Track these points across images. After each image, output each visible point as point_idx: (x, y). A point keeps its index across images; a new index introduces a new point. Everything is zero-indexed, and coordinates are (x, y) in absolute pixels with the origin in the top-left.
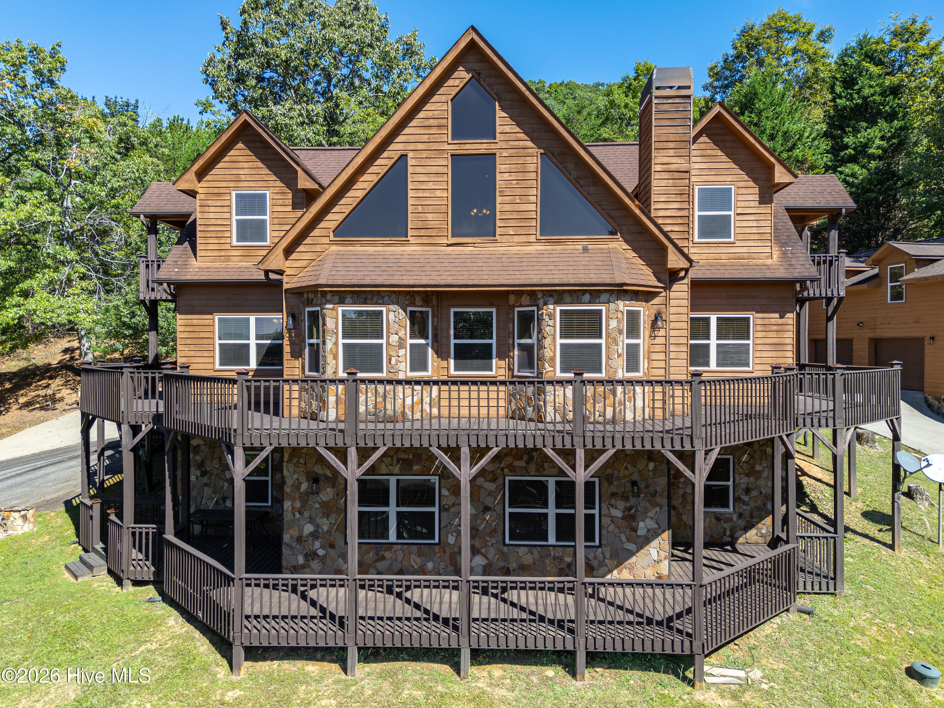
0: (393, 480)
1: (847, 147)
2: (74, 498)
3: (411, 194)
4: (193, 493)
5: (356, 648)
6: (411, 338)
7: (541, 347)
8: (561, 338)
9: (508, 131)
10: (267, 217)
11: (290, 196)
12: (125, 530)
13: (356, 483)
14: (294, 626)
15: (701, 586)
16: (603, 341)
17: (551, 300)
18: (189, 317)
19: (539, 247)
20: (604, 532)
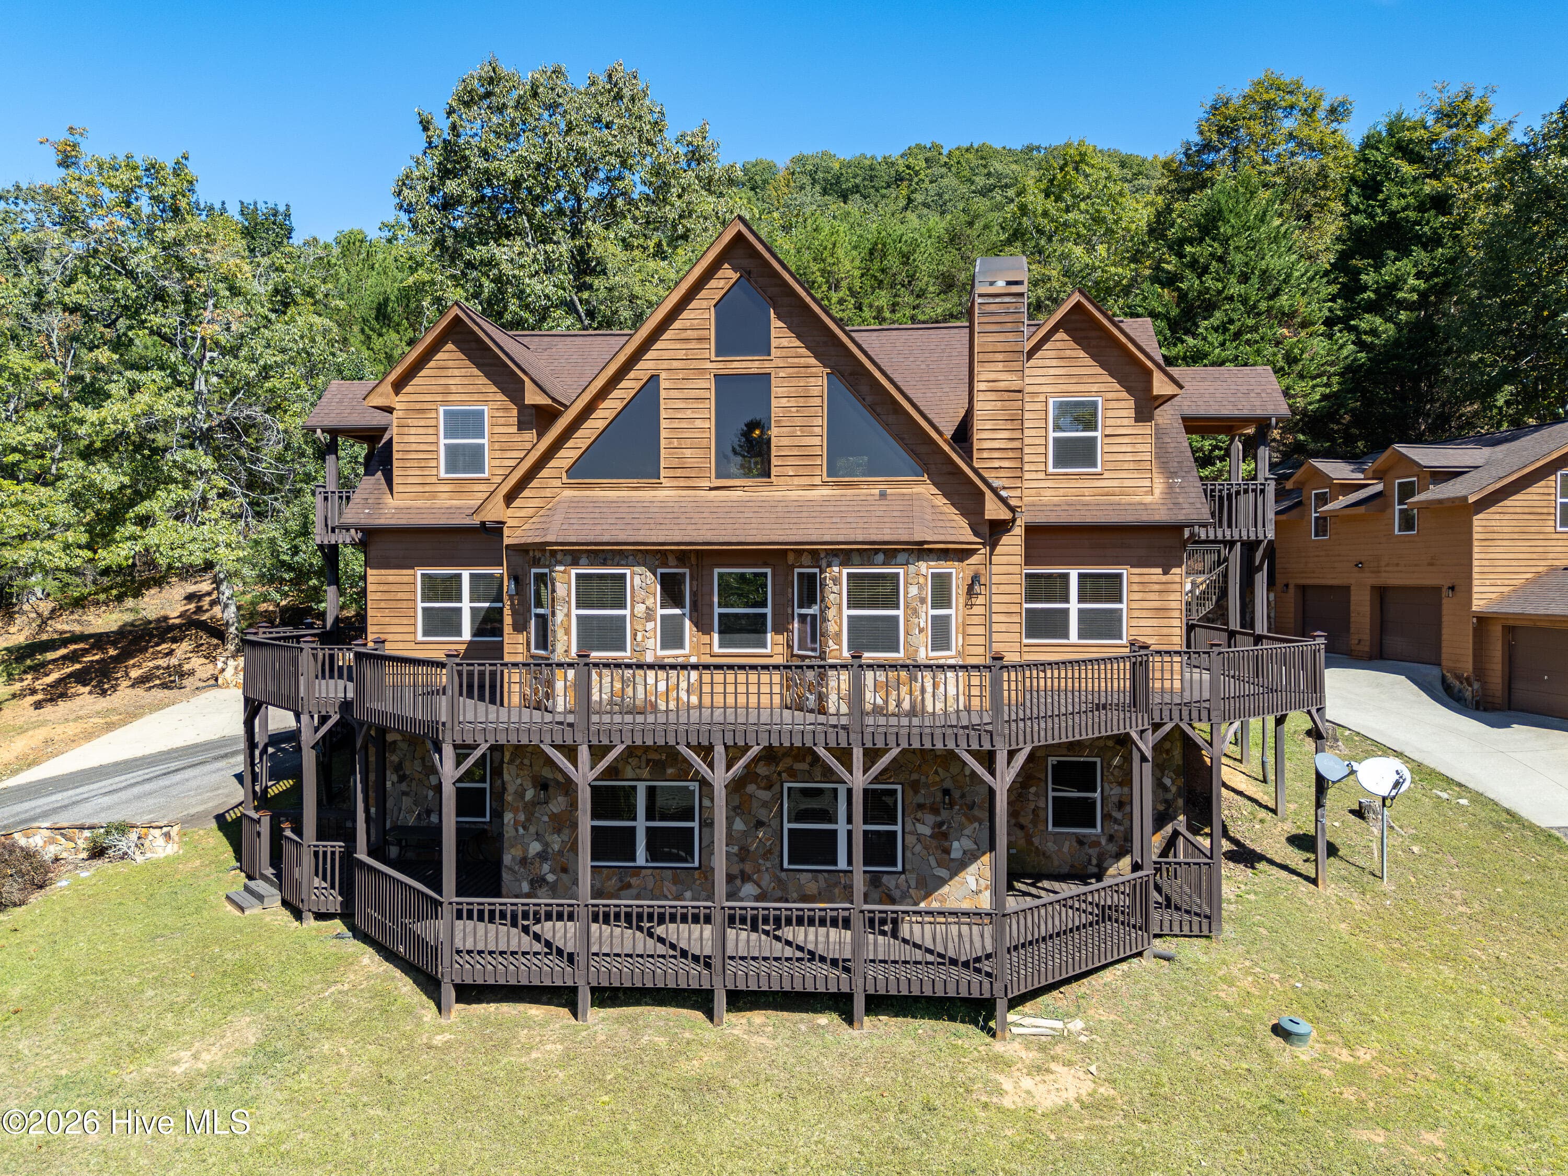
0: (641, 787)
2: (227, 811)
3: (664, 424)
4: (390, 804)
5: (588, 988)
6: (662, 607)
7: (825, 620)
8: (849, 608)
9: (786, 345)
10: (485, 441)
11: (515, 413)
12: (305, 849)
13: (589, 789)
14: (515, 962)
15: (1004, 915)
16: (900, 613)
17: (836, 561)
18: (383, 572)
19: (826, 492)
20: (908, 854)
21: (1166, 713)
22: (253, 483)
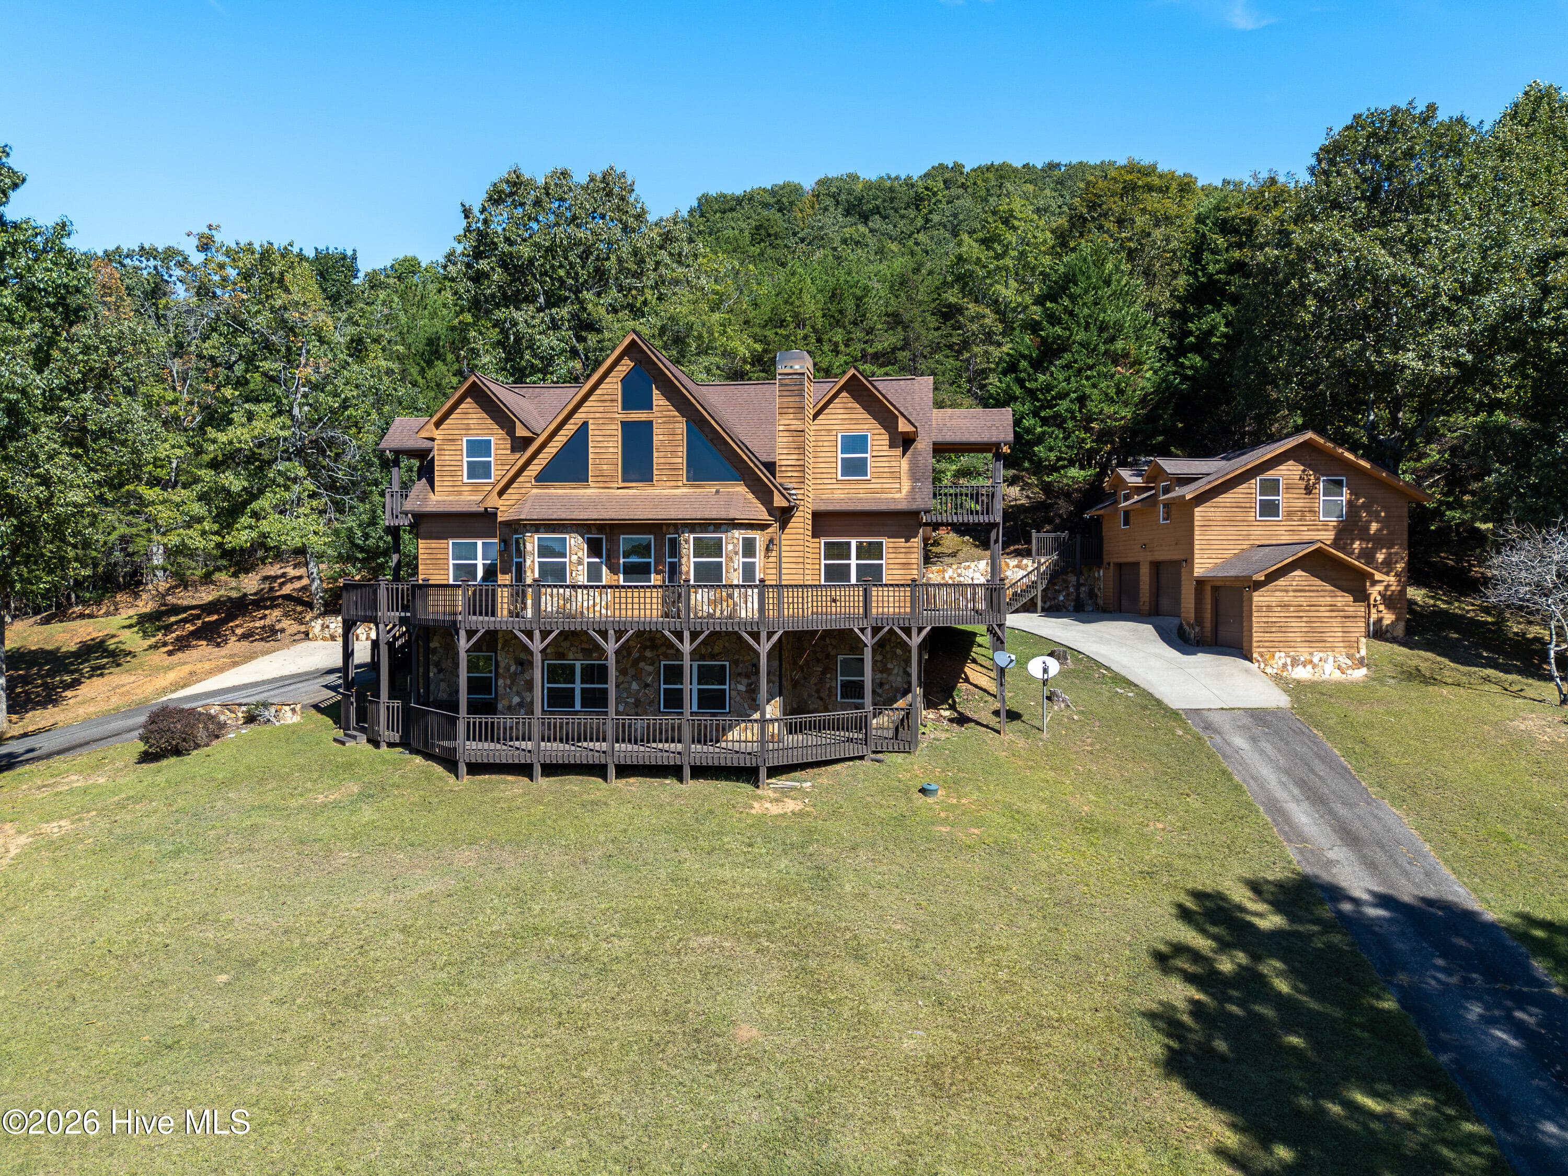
0: (578, 665)
1: (1191, 333)
2: (321, 702)
3: (591, 450)
5: (539, 767)
6: (588, 557)
7: (681, 565)
8: (694, 557)
9: (662, 404)
10: (492, 459)
11: (510, 442)
12: (381, 706)
15: (764, 721)
16: (723, 560)
17: (688, 530)
18: (429, 541)
19: (685, 490)
20: (732, 702)
21: (885, 621)
22: (332, 486)
